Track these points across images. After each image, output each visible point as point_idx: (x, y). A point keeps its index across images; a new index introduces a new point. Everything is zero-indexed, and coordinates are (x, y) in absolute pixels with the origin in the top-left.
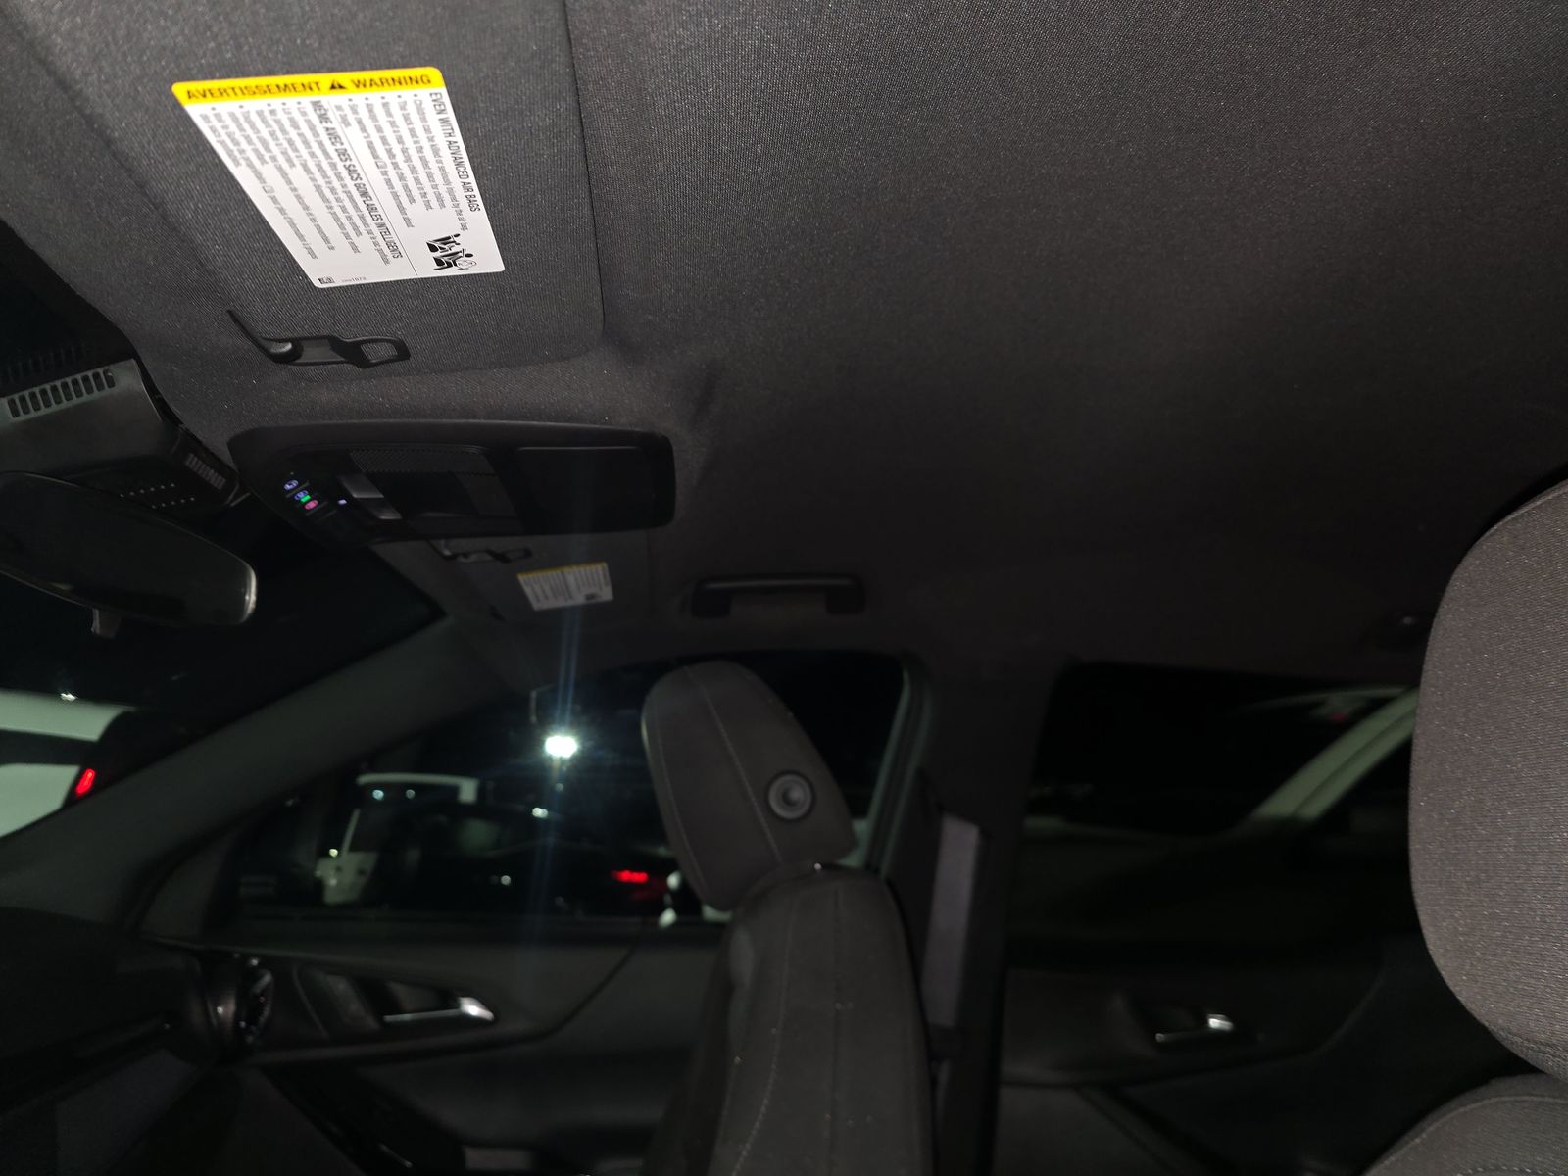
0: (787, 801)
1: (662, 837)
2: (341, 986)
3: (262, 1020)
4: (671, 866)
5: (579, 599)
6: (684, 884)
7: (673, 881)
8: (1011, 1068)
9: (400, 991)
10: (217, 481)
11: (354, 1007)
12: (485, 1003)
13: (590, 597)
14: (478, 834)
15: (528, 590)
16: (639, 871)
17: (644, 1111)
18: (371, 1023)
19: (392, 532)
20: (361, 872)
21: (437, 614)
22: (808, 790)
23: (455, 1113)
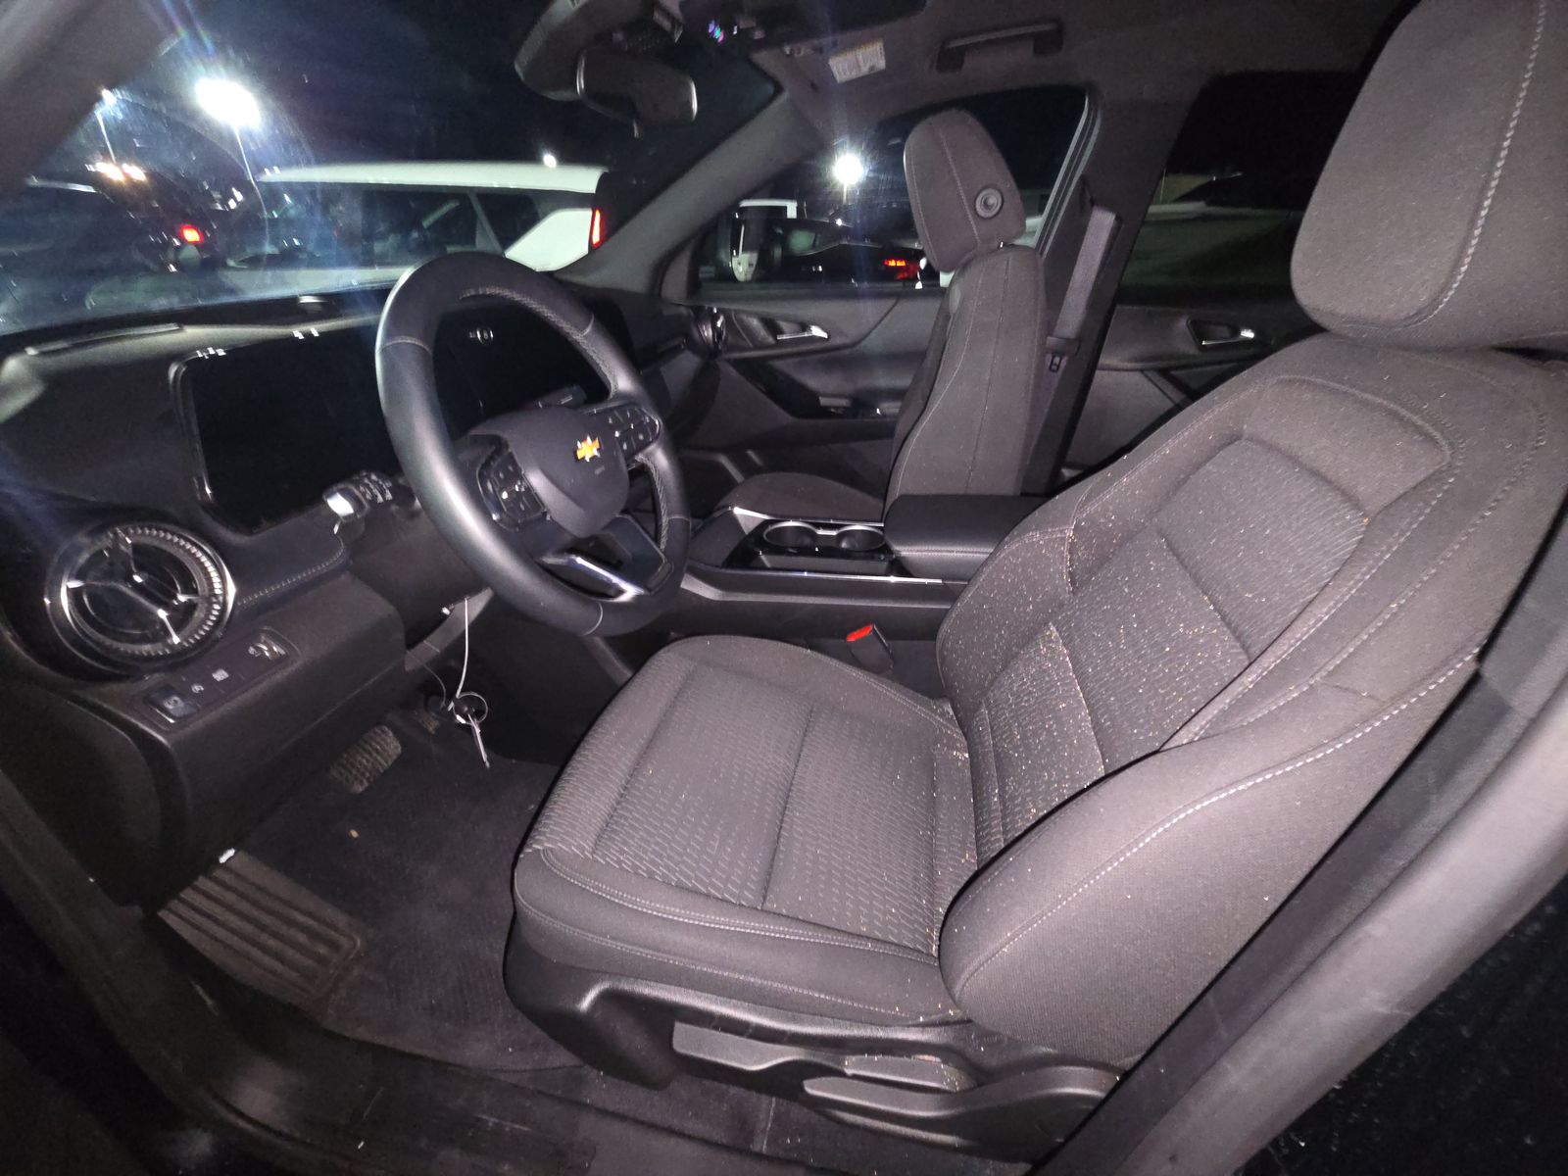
0: (986, 205)
1: (915, 236)
2: (755, 323)
3: (723, 338)
4: (920, 254)
5: (865, 70)
6: (928, 265)
7: (923, 263)
8: (1103, 360)
9: (783, 325)
10: (666, 24)
11: (762, 333)
12: (824, 329)
13: (872, 68)
14: (801, 241)
15: (834, 70)
16: (901, 259)
17: (903, 381)
18: (771, 340)
19: (761, 45)
20: (750, 265)
21: (779, 89)
22: (999, 195)
23: (813, 381)
